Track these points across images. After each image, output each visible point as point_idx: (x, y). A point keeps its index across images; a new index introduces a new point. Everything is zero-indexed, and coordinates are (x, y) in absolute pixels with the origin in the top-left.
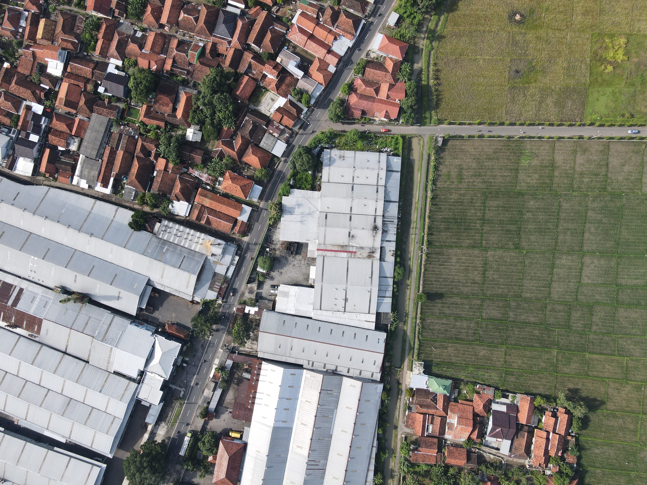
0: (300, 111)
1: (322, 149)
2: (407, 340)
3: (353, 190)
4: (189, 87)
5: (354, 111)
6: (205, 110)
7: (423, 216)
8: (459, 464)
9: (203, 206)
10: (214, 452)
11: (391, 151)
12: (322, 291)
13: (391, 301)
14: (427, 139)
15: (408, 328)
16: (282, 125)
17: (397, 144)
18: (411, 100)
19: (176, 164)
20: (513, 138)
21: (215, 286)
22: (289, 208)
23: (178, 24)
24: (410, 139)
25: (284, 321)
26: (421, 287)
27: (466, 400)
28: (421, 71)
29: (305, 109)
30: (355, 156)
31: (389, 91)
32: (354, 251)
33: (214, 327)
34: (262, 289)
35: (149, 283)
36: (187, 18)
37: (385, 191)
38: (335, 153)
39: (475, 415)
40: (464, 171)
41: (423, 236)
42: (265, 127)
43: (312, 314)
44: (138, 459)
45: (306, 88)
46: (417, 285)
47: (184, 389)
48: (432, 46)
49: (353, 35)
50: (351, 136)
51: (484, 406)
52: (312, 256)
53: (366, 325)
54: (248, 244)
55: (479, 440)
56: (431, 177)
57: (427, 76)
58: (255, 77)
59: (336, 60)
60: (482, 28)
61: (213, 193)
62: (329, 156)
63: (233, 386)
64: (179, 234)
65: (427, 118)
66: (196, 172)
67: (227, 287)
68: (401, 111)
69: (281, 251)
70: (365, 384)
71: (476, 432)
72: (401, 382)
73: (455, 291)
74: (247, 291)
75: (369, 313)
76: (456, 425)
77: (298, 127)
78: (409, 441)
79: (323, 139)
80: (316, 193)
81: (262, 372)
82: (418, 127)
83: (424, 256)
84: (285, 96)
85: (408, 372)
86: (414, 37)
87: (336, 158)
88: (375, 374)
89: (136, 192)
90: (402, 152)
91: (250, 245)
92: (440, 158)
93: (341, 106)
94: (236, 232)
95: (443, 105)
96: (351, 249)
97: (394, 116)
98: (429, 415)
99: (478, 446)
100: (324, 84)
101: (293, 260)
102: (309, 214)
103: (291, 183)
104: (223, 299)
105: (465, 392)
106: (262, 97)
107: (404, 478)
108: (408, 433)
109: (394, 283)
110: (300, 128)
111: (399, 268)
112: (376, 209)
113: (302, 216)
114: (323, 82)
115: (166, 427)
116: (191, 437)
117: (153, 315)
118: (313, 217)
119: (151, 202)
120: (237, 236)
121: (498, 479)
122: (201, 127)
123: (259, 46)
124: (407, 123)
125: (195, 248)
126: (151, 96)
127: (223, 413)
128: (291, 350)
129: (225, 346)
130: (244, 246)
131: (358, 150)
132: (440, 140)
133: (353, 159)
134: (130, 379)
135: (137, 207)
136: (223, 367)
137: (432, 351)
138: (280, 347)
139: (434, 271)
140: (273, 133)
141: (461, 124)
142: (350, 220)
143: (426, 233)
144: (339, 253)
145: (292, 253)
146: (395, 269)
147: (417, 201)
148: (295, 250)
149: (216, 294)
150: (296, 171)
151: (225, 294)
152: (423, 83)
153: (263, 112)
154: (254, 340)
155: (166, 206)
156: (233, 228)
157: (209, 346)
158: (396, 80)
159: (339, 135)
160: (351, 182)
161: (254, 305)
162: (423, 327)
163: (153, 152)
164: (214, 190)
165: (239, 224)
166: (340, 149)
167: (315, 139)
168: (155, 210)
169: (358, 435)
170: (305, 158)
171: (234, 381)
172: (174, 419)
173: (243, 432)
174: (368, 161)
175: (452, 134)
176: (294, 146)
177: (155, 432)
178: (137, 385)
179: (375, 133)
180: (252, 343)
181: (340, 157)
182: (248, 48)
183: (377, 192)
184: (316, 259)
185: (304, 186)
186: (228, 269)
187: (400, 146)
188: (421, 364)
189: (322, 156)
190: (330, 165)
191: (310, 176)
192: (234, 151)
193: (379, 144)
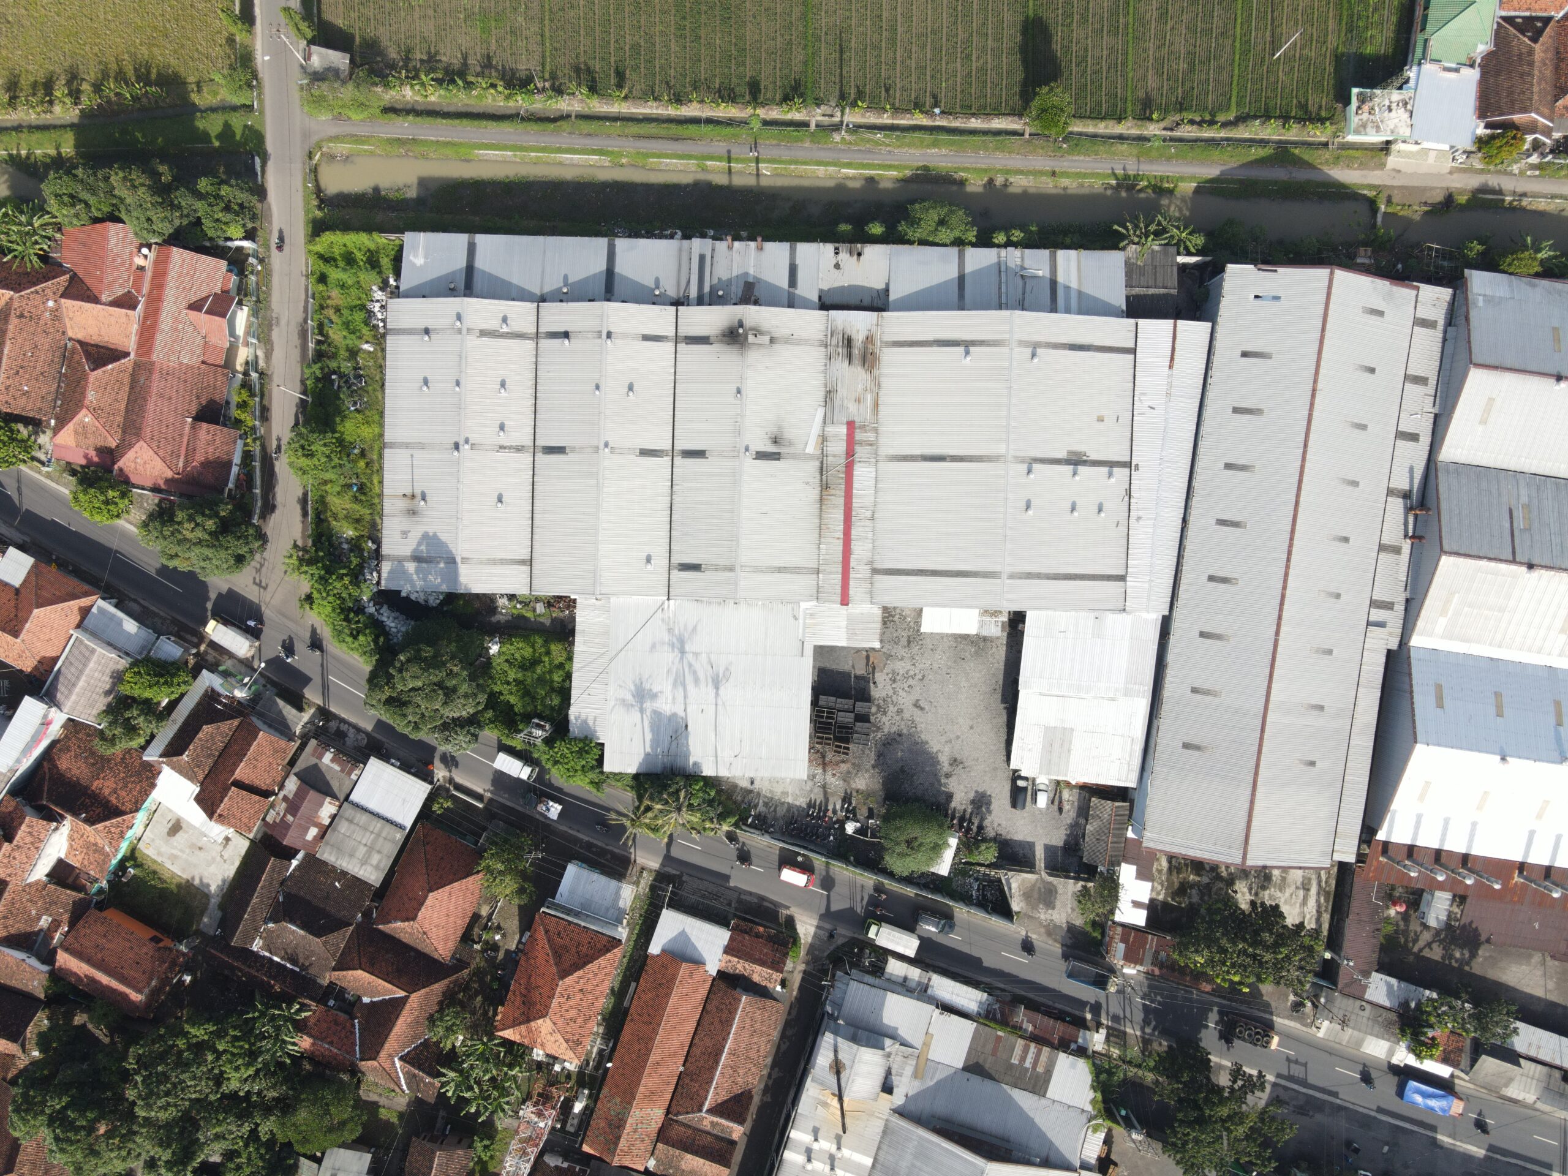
0: (212, 707)
1: (389, 598)
2: (1242, 175)
3: (560, 450)
5: (199, 458)
7: (675, 130)
9: (662, 1135)
11: (384, 286)
12: (1039, 576)
13: (1073, 253)
14: (322, 123)
15: (1188, 173)
16: (282, 786)
17: (350, 260)
18: (131, 191)
21: (1028, 1064)
22: (655, 742)
24: (324, 201)
25: (1186, 746)
26: (998, 124)
28: (16, 164)
29: (208, 680)
30: (407, 446)
31: (95, 300)
32: (843, 430)
34: (1031, 846)
37: (560, 297)
38: (395, 537)
41: (766, 123)
42: (295, 863)
43: (1145, 615)
45: (106, 683)
46: (990, 141)
50: (322, 470)
52: (878, 626)
53: (1191, 360)
54: (828, 916)
56: (495, 100)
57: (37, 136)
58: (66, 917)
61: (605, 1091)
62: (411, 567)
65: (227, 126)
67: (1033, 1006)
68: (190, 239)
69: (858, 767)
70: (1476, 352)
72: (1438, 197)
74: (1044, 914)
75: (1133, 351)
77: (288, 711)
79: (339, 596)
80: (584, 619)
81: (1428, 840)
82: (270, 165)
83: (853, 117)
84: (148, 776)
85: (1392, 161)
87: (414, 531)
88: (1423, 313)
90: (382, 230)
91: (835, 907)
92: (407, 60)
93: (174, 518)
94: (778, 976)
95: (165, 57)
96: (837, 448)
100: (85, 602)
101: (892, 709)
102: (680, 645)
103: (542, 733)
104: (1081, 1024)
106: (166, 876)
109: (984, 241)
110: (298, 703)
111: (914, 222)
112: (646, 338)
113: (689, 679)
114: (75, 604)
118: (694, 629)
120: (796, 967)
122: (305, 1155)
124: (250, 214)
125: (853, 1168)
128: (1321, 708)
129: (1300, 1006)
131: (381, 435)
132: (322, 57)
133: (417, 453)
136: (1401, 1016)
137: (1289, 59)
138: (1312, 764)
139: (922, 68)
140: (317, 825)
142: (700, 454)
143: (748, 112)
144: (856, 502)
145: (864, 718)
146: (923, 242)
147: (605, 160)
148: (846, 703)
149: (1063, 1060)
150: (489, 714)
151: (1063, 1017)
152: (68, 149)
153: (230, 870)
154: (1268, 878)
156: (761, 992)
157: (1303, 1081)
158: (50, 266)
159: (320, 522)
160: (527, 457)
161: (1111, 887)
162: (1181, 107)
164: (592, 1081)
165: (741, 966)
166: (381, 516)
167: (338, 631)
171: (1462, 962)
174: (426, 382)
179: (306, 362)
180: (1283, 885)
181: (413, 513)
183: (566, 335)
184: (885, 609)
185: (557, 677)
186: (947, 1008)
187: (359, 241)
188: (1363, 99)
189: (421, 598)
190: (452, 561)
191: (509, 649)
192: (403, 1001)
193: (351, 341)
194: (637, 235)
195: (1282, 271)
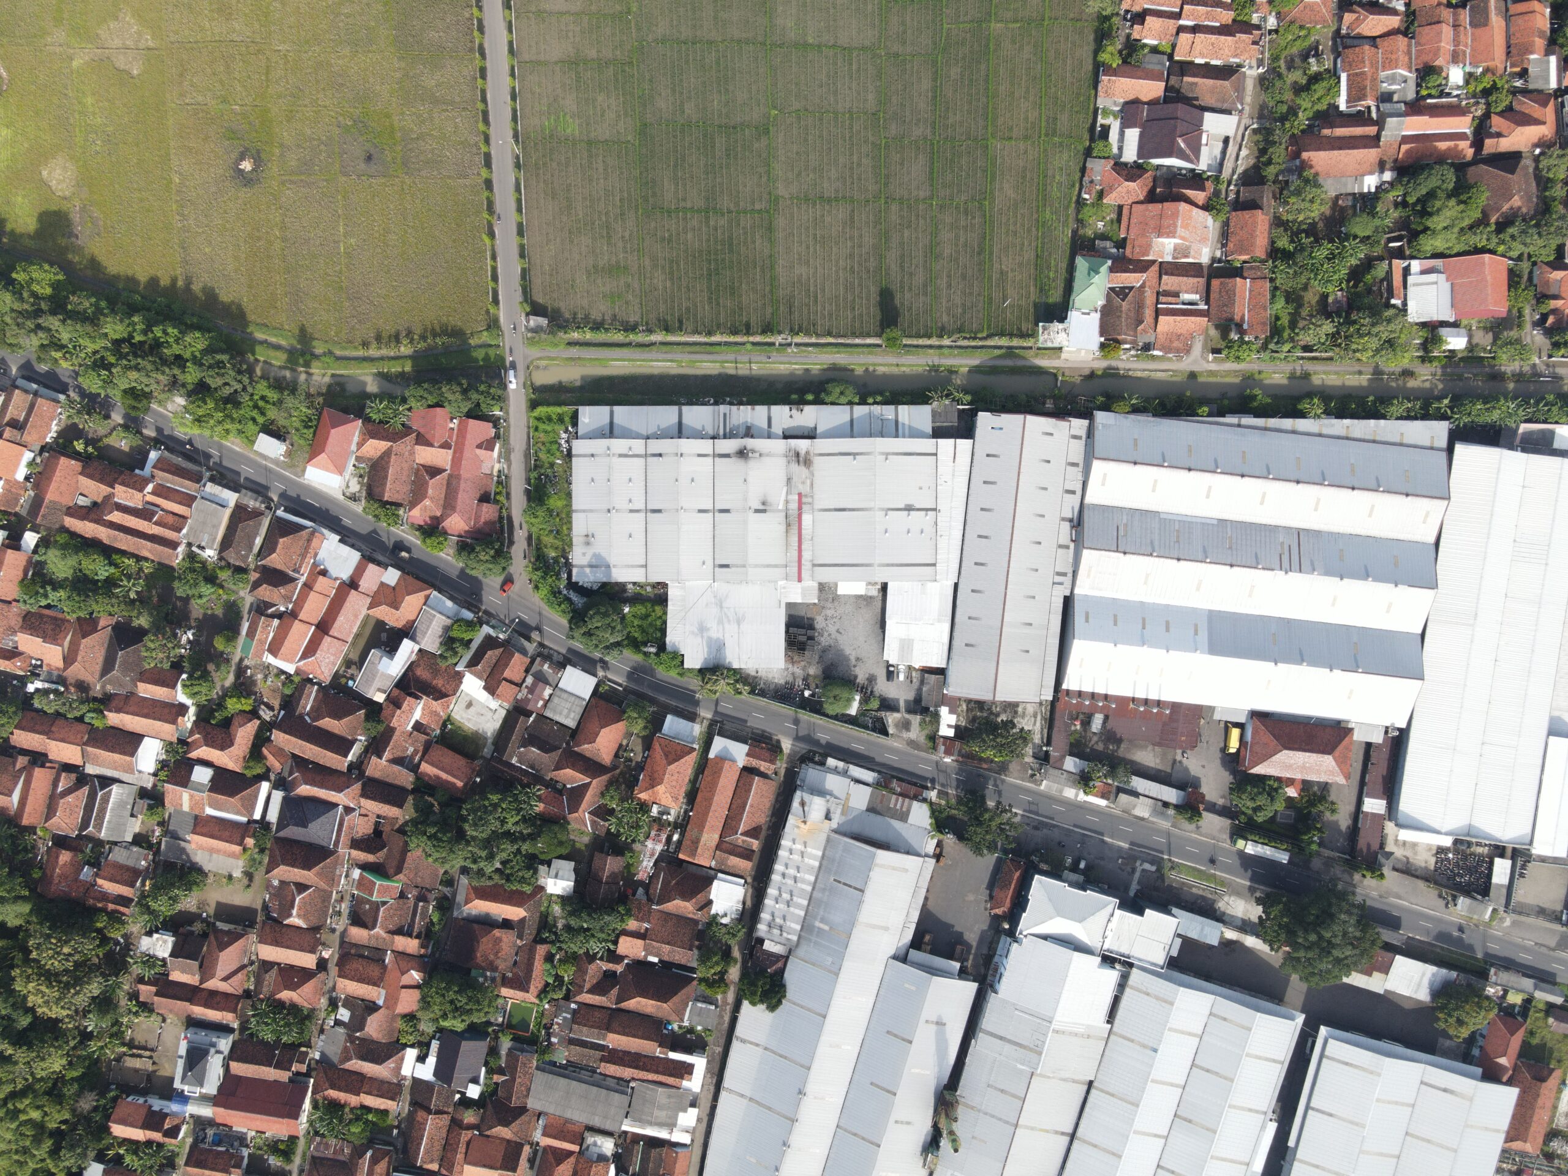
0: (490, 643)
1: (573, 586)
2: (991, 363)
3: (659, 511)
4: (454, 894)
5: (482, 520)
6: (504, 856)
7: (708, 348)
8: (1267, 227)
9: (718, 847)
10: (1276, 785)
11: (566, 431)
12: (892, 565)
13: (906, 407)
14: (534, 352)
15: (964, 363)
16: (524, 681)
18: (450, 393)
19: (629, 913)
20: (518, 157)
21: (898, 807)
22: (709, 653)
23: (315, 929)
24: (536, 389)
25: (967, 645)
26: (869, 341)
27: (1119, 220)
28: (383, 376)
29: (486, 630)
30: (584, 511)
31: (431, 445)
32: (796, 497)
33: (991, 804)
34: (897, 700)
35: (902, 958)
36: (300, 909)
37: (657, 437)
38: (579, 556)
39: (1152, 198)
40: (601, 264)
41: (754, 344)
42: (531, 719)
43: (946, 582)
44: (1301, 954)
45: (440, 631)
46: (865, 350)
47: (1138, 863)
48: (324, 354)
49: (313, 533)
50: (539, 524)
51: (1131, 178)
52: (816, 592)
53: (964, 458)
54: (797, 738)
55: (1210, 186)
56: (619, 337)
57: (392, 362)
58: (421, 749)
59: (372, 568)
60: (278, 245)
61: (689, 826)
62: (588, 570)
63: (1123, 751)
64: (786, 896)
65: (487, 354)
66: (645, 863)
67: (899, 779)
68: (475, 414)
69: (809, 663)
70: (1098, 452)
71: (1189, 193)
72: (1087, 372)
73: (872, 264)
74: (906, 735)
75: (936, 455)
76: (1177, 241)
77: (526, 643)
78: (1222, 344)
79: (551, 586)
80: (672, 593)
81: (1087, 688)
82: (509, 373)
83: (798, 339)
84: (459, 677)
85: (1064, 356)
86: (309, 396)
87: (590, 552)
88: (1074, 432)
89: (697, 1000)
90: (566, 405)
91: (800, 734)
92: (574, 318)
93: (473, 550)
94: (773, 767)
95: (455, 321)
96: (794, 506)
97: (488, 430)
98: (1158, 302)
99: (1223, 187)
100: (427, 592)
101: (826, 634)
102: (720, 604)
103: (653, 650)
104: (927, 788)
105: (1100, 224)
106: (466, 729)
107: (1307, 348)
108: (1204, 347)
109: (863, 402)
110: (528, 639)
111: (828, 393)
112: (699, 455)
113: (725, 620)
114: (423, 594)
115: (1226, 898)
116: (1246, 839)
117: (974, 944)
118: (727, 596)
119: (717, 963)
120: (781, 765)
121: (1293, 135)
122: (542, 862)
123: (352, 743)
124: (501, 399)
125: (813, 857)
126: (481, 980)
127: (1187, 770)
128: (1031, 625)
129: (1033, 776)
130: (803, 747)
131: (569, 505)
132: (535, 321)
133: (590, 515)
134: (1122, 986)
135: (731, 996)
136: (1081, 777)
137: (1011, 306)
138: (1027, 652)
139: (831, 315)
140: (543, 699)
141: (495, 278)
142: (727, 511)
143: (745, 339)
144: (803, 532)
145: (811, 638)
146: (833, 403)
147: (674, 365)
148: (803, 631)
149: (916, 805)
150: (626, 642)
151: (915, 784)
152: (408, 368)
153: (497, 725)
154: (1016, 712)
155: (724, 930)
156: (764, 776)
157: (1037, 814)
158: (407, 430)
159: (538, 549)
160: (643, 515)
161: (936, 716)
162: (960, 330)
163: (605, 966)
164: (681, 825)
165: (755, 763)
166: (571, 545)
167: (550, 604)
168: (736, 953)
169: (1216, 461)
170: (596, 622)
171: (1113, 750)
172: (1207, 880)
173: (1226, 722)
174: (593, 480)
175: (518, 296)
176: (570, 650)
177: (1239, 923)
178: (1134, 970)
179: (529, 470)
180: (1023, 716)
181: (588, 544)
182: (357, 767)
183: (660, 455)
184: (820, 584)
185: (659, 623)
186: (858, 781)
187: (554, 410)
188: (1044, 329)
189: (588, 585)
190: (608, 566)
191: (634, 609)
192: (589, 784)
193: (551, 459)
194: (692, 404)
195: (1004, 416)
